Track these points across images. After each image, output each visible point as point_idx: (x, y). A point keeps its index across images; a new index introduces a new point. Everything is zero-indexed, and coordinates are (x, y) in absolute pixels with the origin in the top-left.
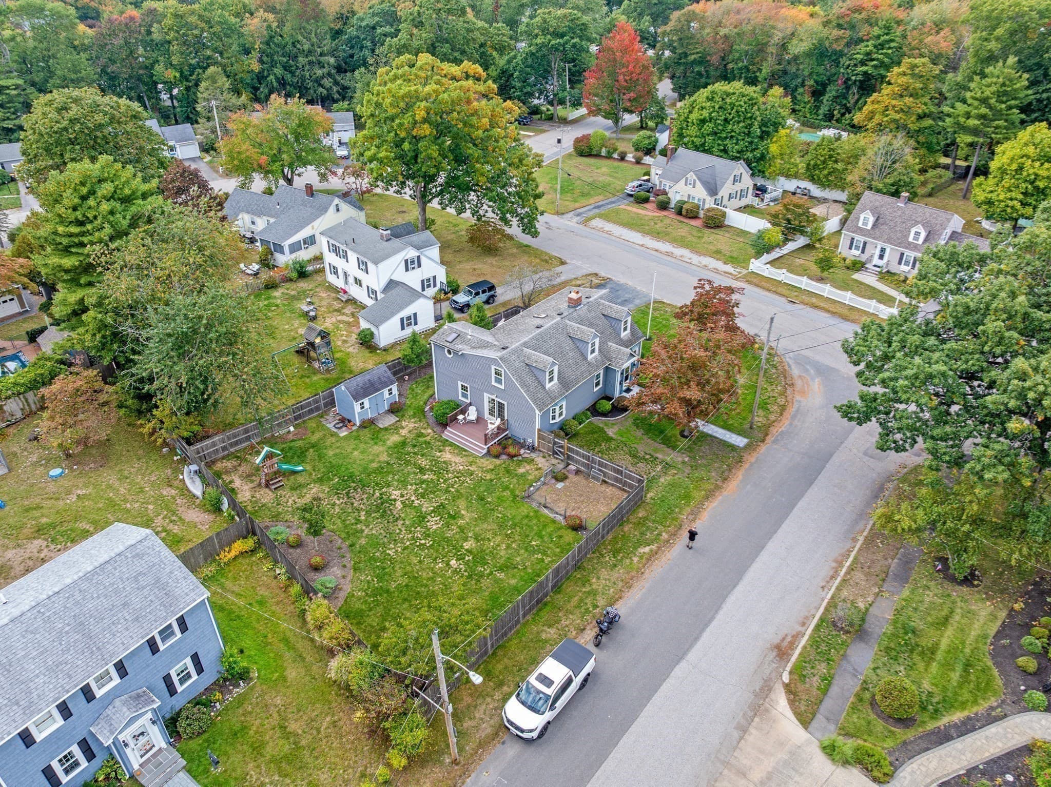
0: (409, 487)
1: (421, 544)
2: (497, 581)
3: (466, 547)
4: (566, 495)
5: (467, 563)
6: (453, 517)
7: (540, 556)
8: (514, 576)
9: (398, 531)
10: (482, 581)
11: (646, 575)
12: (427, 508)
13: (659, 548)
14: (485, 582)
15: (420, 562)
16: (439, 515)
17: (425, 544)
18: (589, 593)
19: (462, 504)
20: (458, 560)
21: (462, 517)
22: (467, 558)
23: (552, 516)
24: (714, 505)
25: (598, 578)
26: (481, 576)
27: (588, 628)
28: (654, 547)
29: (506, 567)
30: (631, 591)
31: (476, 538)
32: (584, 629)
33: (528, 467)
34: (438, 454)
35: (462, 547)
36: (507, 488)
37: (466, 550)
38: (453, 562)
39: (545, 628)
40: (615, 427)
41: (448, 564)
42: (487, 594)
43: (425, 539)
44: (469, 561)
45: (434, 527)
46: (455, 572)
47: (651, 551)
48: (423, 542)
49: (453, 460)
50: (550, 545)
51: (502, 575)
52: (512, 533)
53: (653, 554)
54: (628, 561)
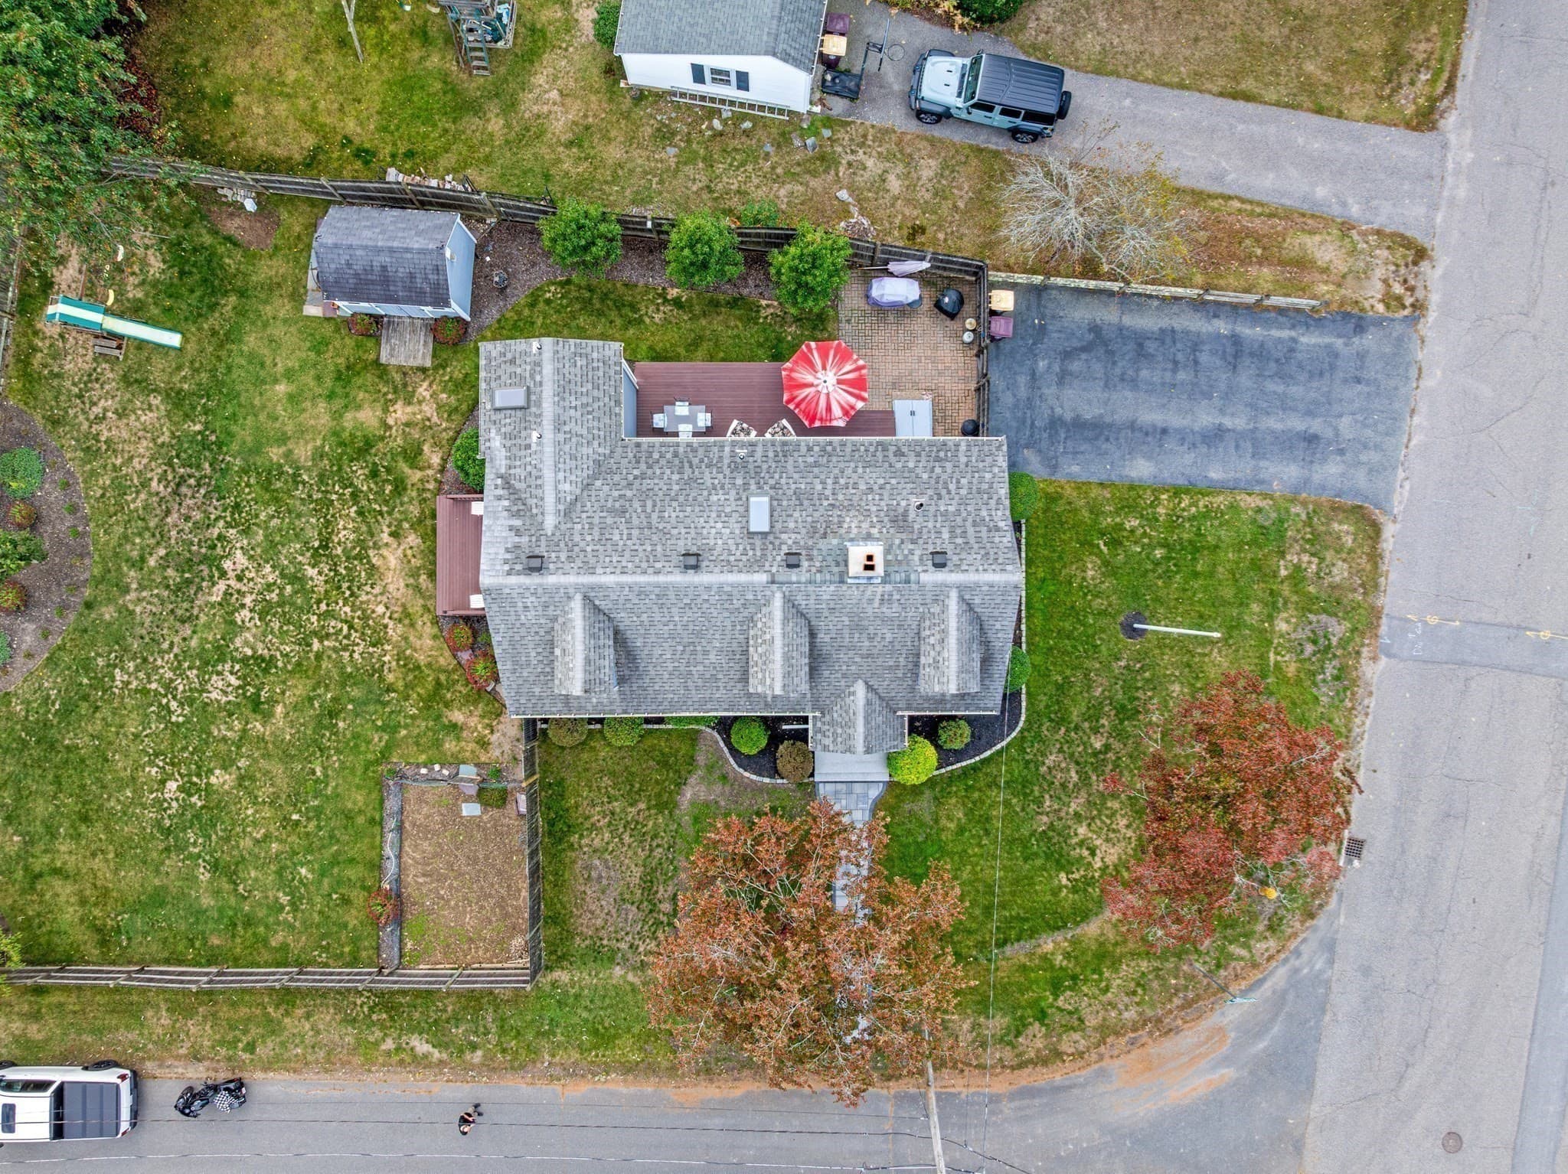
0: (268, 569)
1: (167, 707)
2: (191, 879)
3: (213, 780)
4: (454, 836)
5: (184, 807)
6: (256, 704)
7: (284, 899)
8: (217, 893)
9: (165, 646)
10: (173, 855)
11: (369, 1078)
12: (246, 643)
13: (441, 1063)
14: (172, 863)
15: (136, 736)
16: (244, 678)
17: (170, 712)
18: (270, 1020)
19: (299, 689)
20: (181, 789)
21: (267, 716)
22: (194, 799)
23: (389, 851)
24: (622, 1089)
25: (308, 1016)
26: (180, 848)
27: (206, 1063)
28: (436, 1054)
29: (226, 871)
30: (322, 1075)
31: (241, 778)
32: (199, 1060)
33: (473, 721)
34: (385, 537)
35: (210, 771)
36: (391, 729)
37: (208, 784)
38: (172, 785)
39: (163, 1006)
40: (718, 788)
41: (163, 782)
42: (157, 882)
43: (181, 704)
44: (193, 805)
45: (214, 695)
46: (160, 804)
47: (425, 1056)
48: (174, 705)
49: (389, 577)
50: (319, 899)
51: (203, 876)
52: (297, 823)
53: (420, 1062)
54: (378, 1034)
